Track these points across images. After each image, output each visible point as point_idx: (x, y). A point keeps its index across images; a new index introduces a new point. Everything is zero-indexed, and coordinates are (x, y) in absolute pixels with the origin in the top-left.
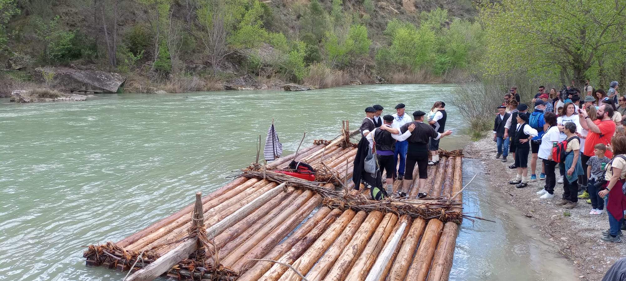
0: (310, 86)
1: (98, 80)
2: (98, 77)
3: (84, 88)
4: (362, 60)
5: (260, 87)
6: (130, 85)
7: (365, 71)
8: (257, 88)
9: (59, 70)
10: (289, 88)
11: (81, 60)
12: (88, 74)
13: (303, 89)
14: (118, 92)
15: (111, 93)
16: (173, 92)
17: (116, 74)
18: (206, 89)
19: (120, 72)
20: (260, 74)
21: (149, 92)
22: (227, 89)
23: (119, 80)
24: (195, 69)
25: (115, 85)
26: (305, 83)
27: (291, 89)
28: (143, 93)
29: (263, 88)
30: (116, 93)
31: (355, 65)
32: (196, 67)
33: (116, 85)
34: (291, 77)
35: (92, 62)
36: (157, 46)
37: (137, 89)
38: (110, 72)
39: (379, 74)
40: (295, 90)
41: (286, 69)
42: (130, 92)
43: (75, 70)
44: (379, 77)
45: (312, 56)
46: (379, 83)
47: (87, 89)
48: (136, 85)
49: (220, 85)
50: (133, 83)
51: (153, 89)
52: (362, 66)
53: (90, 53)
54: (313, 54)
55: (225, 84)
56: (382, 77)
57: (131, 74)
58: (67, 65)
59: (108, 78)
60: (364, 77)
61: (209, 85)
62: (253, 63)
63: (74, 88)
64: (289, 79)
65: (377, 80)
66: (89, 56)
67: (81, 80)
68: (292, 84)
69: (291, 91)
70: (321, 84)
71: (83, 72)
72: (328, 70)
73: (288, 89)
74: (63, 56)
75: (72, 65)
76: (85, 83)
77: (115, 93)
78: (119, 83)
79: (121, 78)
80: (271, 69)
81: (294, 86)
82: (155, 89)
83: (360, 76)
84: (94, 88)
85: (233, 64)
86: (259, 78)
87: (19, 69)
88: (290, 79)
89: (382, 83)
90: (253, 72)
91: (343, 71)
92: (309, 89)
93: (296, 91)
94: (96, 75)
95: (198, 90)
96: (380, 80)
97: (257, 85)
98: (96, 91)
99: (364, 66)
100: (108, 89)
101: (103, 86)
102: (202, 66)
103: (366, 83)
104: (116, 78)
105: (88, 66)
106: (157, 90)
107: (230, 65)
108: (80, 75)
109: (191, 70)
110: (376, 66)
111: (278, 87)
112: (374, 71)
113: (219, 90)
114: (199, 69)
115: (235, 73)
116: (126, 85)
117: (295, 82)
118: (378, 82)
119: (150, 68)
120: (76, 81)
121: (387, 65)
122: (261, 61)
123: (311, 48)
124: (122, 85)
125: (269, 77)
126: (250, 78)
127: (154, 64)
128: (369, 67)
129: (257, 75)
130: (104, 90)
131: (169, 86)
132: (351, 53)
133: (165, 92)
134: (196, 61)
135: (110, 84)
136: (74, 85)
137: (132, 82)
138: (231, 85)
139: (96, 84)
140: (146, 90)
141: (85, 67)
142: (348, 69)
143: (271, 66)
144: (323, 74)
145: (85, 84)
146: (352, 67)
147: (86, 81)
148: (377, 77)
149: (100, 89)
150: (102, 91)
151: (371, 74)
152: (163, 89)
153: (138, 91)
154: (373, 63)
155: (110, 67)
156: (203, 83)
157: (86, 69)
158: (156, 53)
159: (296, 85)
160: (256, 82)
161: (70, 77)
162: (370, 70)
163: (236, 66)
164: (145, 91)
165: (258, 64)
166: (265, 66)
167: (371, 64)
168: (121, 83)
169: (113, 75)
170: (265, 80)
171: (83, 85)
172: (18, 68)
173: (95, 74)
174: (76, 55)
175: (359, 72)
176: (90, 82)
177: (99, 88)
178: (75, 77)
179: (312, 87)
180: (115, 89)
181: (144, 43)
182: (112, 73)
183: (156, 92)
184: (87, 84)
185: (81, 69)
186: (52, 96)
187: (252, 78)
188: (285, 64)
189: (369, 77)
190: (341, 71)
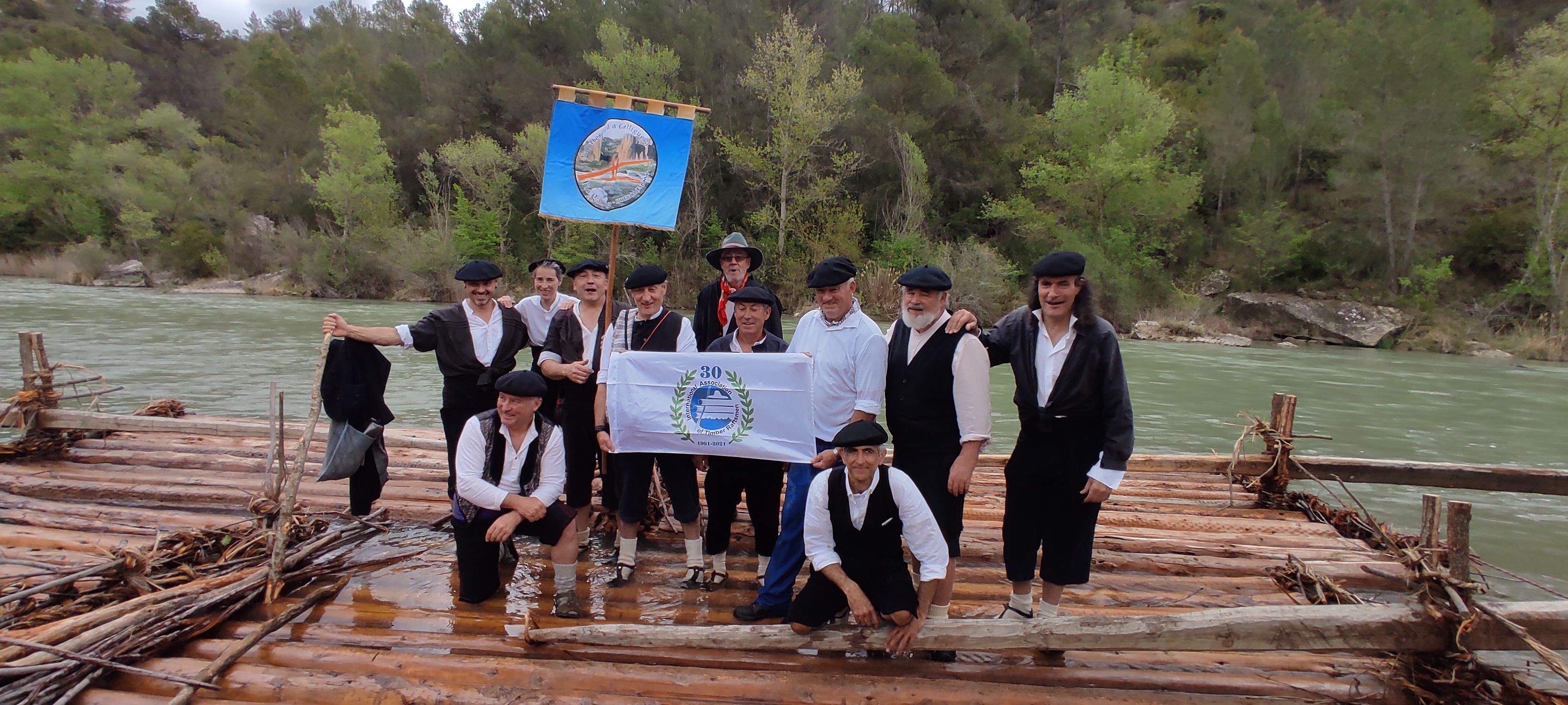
1: (1338, 319)
2: (1340, 313)
3: (1305, 333)
6: (1419, 334)
9: (1268, 298)
11: (1321, 282)
12: (1320, 306)
14: (1379, 346)
15: (1359, 345)
16: (1535, 356)
17: (1391, 309)
19: (1402, 306)
21: (1456, 351)
23: (1392, 322)
25: (1376, 330)
28: (1442, 352)
30: (1372, 347)
33: (1378, 330)
35: (1342, 285)
37: (1435, 343)
38: (1376, 305)
42: (1410, 349)
43: (1301, 299)
47: (1312, 335)
48: (1434, 334)
50: (1427, 331)
51: (1470, 346)
57: (1438, 312)
58: (1294, 292)
59: (1362, 316)
63: (1287, 332)
66: (1339, 274)
67: (1301, 316)
71: (1312, 303)
74: (1290, 273)
75: (1301, 290)
76: (1309, 323)
77: (1368, 347)
78: (1388, 328)
79: (1399, 318)
82: (1478, 344)
84: (1325, 333)
94: (1340, 309)
98: (1328, 340)
100: (1355, 337)
101: (1344, 331)
104: (1387, 317)
105: (1332, 293)
106: (1482, 349)
108: (1302, 308)
116: (1406, 333)
120: (1292, 319)
124: (1397, 333)
130: (1344, 338)
131: (1535, 342)
133: (1511, 355)
135: (1364, 328)
136: (1287, 326)
137: (1426, 328)
139: (1332, 327)
140: (1452, 347)
141: (1324, 294)
145: (1308, 326)
147: (1313, 318)
149: (1338, 336)
150: (1340, 342)
152: (1505, 348)
153: (1434, 348)
155: (1384, 296)
157: (1325, 299)
161: (1282, 310)
164: (1449, 349)
168: (1393, 329)
169: (1379, 312)
171: (1306, 327)
173: (1338, 307)
176: (1320, 322)
177: (1336, 334)
178: (1292, 311)
180: (1373, 341)
182: (1381, 307)
183: (1475, 353)
184: (1312, 324)
185: (1313, 298)
186: (1190, 334)
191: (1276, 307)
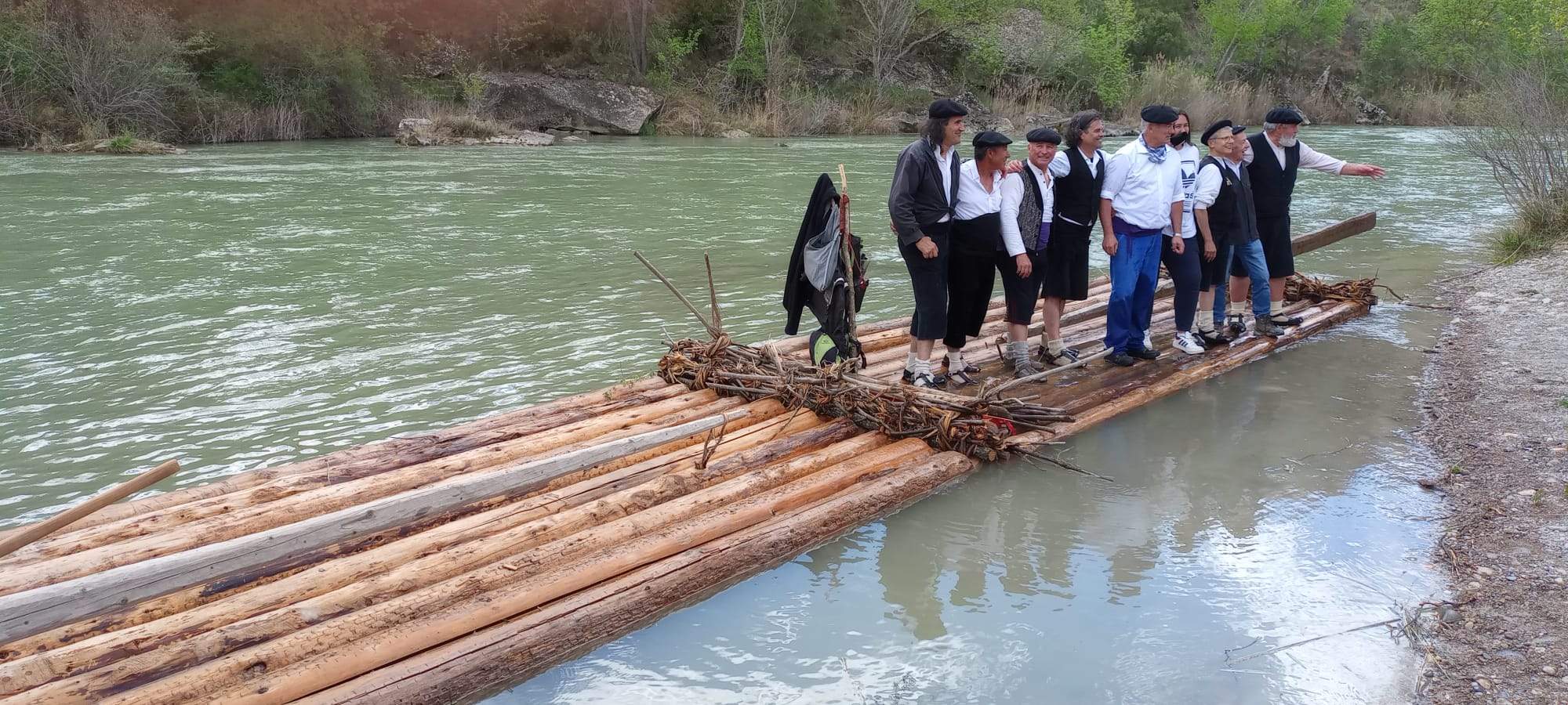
1: (600, 103)
2: (600, 96)
3: (568, 122)
4: (1321, 55)
6: (671, 117)
7: (1327, 88)
9: (519, 79)
11: (568, 56)
12: (576, 88)
14: (643, 133)
15: (626, 134)
16: (765, 134)
17: (643, 89)
18: (851, 129)
19: (651, 86)
20: (997, 90)
21: (709, 133)
22: (905, 131)
23: (647, 104)
24: (831, 79)
25: (636, 115)
26: (1124, 117)
28: (697, 135)
30: (637, 135)
31: (1295, 70)
32: (836, 75)
33: (638, 115)
34: (1087, 100)
35: (591, 61)
36: (741, 20)
37: (687, 126)
38: (628, 85)
39: (1370, 95)
41: (1075, 79)
42: (668, 134)
43: (553, 79)
44: (1368, 105)
45: (1158, 42)
46: (1366, 123)
47: (575, 125)
48: (685, 117)
49: (888, 120)
50: (677, 113)
51: (719, 128)
52: (1320, 73)
53: (587, 38)
54: (1163, 37)
55: (902, 117)
56: (1379, 106)
57: (678, 91)
58: (538, 68)
59: (621, 99)
60: (1319, 107)
61: (860, 120)
62: (985, 61)
63: (549, 122)
65: (1362, 114)
66: (586, 47)
67: (562, 101)
71: (568, 84)
72: (1198, 82)
74: (532, 46)
75: (549, 67)
76: (570, 110)
77: (634, 135)
78: (647, 112)
79: (652, 100)
80: (1031, 77)
82: (725, 126)
83: (1307, 101)
84: (591, 122)
85: (934, 68)
86: (998, 104)
87: (438, 76)
89: (1376, 124)
90: (983, 88)
94: (596, 90)
95: (830, 130)
96: (1372, 115)
98: (594, 129)
99: (1326, 73)
100: (619, 124)
101: (608, 117)
102: (850, 72)
103: (1325, 121)
104: (642, 99)
105: (583, 71)
106: (728, 130)
107: (926, 70)
108: (559, 91)
109: (823, 81)
110: (1364, 71)
112: (1353, 88)
113: (883, 132)
114: (844, 78)
115: (937, 91)
116: (661, 117)
118: (1364, 120)
119: (722, 76)
120: (553, 105)
121: (1399, 68)
122: (1009, 58)
123: (1160, 20)
124: (653, 117)
125: (1023, 101)
126: (971, 102)
127: (730, 66)
128: (1341, 76)
129: (993, 93)
130: (610, 126)
131: (761, 120)
132: (1288, 33)
133: (747, 134)
134: (840, 59)
135: (625, 113)
136: (546, 115)
137: (675, 109)
139: (595, 113)
140: (704, 130)
141: (575, 73)
142: (1271, 80)
143: (1031, 70)
144: (1183, 91)
145: (571, 113)
146: (1286, 74)
147: (574, 104)
148: (1362, 105)
149: (602, 124)
150: (607, 131)
151: (1346, 95)
152: (742, 128)
153: (687, 132)
154: (1355, 64)
155: (632, 73)
156: (844, 114)
157: (578, 78)
158: (738, 38)
160: (984, 113)
161: (538, 94)
162: (1343, 84)
163: (944, 72)
164: (701, 132)
165: (996, 67)
167: (1348, 68)
168: (650, 112)
169: (634, 93)
170: (1012, 106)
171: (567, 115)
172: (436, 73)
173: (594, 89)
174: (560, 46)
175: (1309, 90)
176: (581, 106)
177: (601, 122)
178: (551, 94)
180: (635, 127)
181: (716, 16)
182: (633, 88)
183: (724, 134)
184: (575, 112)
185: (566, 78)
186: (479, 134)
187: (975, 103)
188: (1073, 65)
189: (1338, 105)
190: (1246, 83)
191: (532, 90)
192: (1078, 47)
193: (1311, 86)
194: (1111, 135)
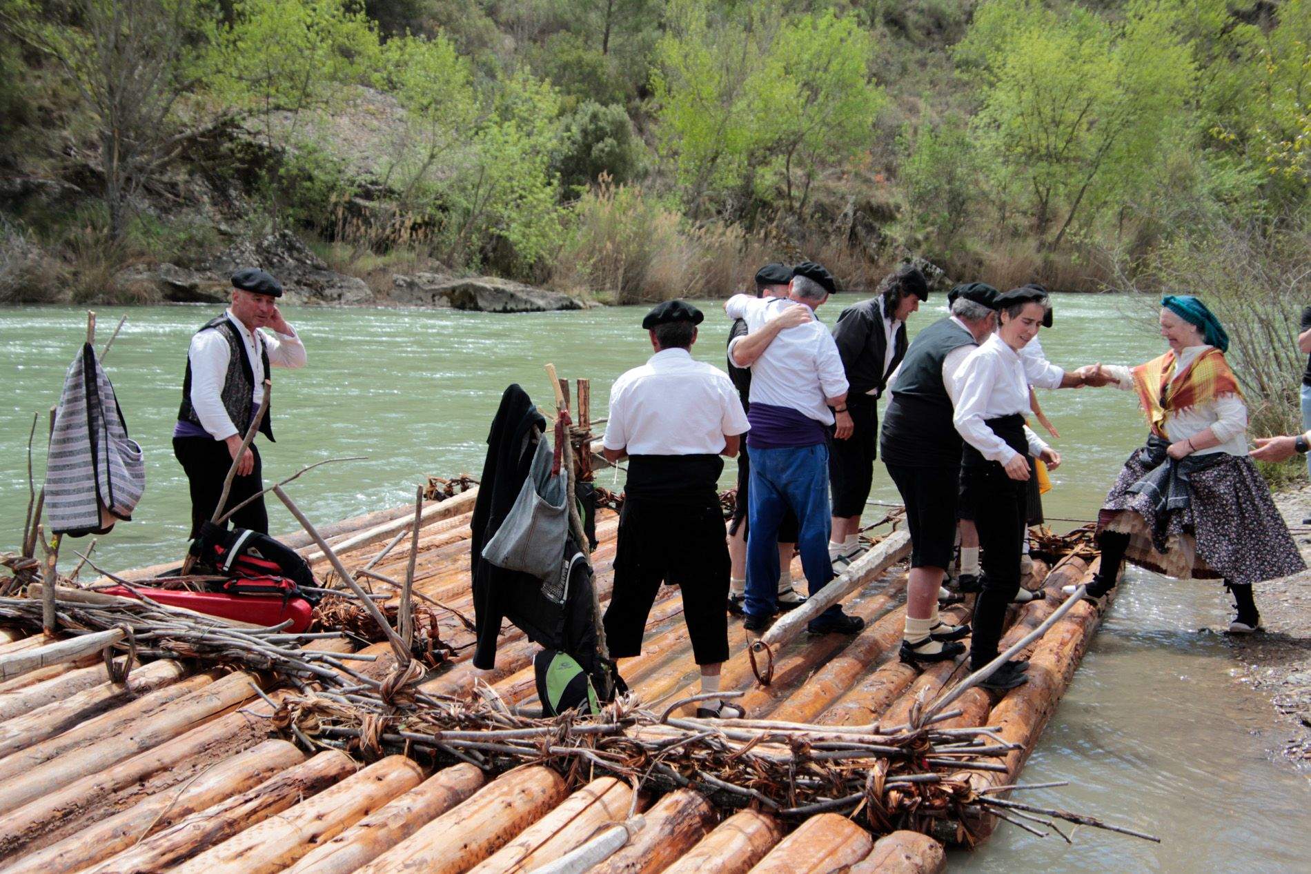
0: (576, 291)
4: (840, 179)
5: (335, 292)
7: (853, 233)
8: (324, 298)
10: (472, 299)
13: (541, 303)
18: (69, 294)
20: (338, 229)
22: (171, 297)
26: (556, 279)
27: (481, 303)
29: (349, 295)
31: (805, 205)
34: (489, 247)
40: (500, 308)
41: (467, 211)
44: (917, 259)
45: (595, 152)
49: (140, 278)
52: (841, 209)
54: (601, 145)
55: (166, 272)
56: (933, 262)
60: (845, 262)
61: (87, 278)
62: (310, 178)
64: (477, 259)
68: (493, 282)
69: (480, 309)
70: (631, 285)
72: (666, 221)
73: (465, 300)
80: (396, 208)
81: (497, 290)
83: (827, 252)
85: (214, 185)
86: (341, 251)
88: (485, 260)
90: (309, 223)
91: (749, 229)
92: (572, 307)
93: (505, 311)
97: (322, 280)
103: (856, 285)
110: (906, 207)
111: (421, 294)
112: (893, 232)
113: (134, 300)
114: (44, 198)
117: (507, 273)
121: (958, 202)
122: (351, 172)
123: (594, 118)
125: (382, 246)
126: (291, 248)
128: (873, 214)
129: (329, 235)
132: (788, 143)
138: (197, 279)
142: (771, 220)
144: (644, 236)
146: (792, 210)
151: (883, 244)
154: (892, 196)
156: (54, 268)
159: (510, 286)
160: (317, 268)
162: (877, 225)
165: (332, 188)
166: (368, 195)
167: (882, 200)
170: (363, 258)
179: (586, 296)
187: (299, 251)
188: (464, 189)
189: (872, 261)
190: (737, 225)
192: (468, 156)
193: (830, 230)
194: (539, 309)
